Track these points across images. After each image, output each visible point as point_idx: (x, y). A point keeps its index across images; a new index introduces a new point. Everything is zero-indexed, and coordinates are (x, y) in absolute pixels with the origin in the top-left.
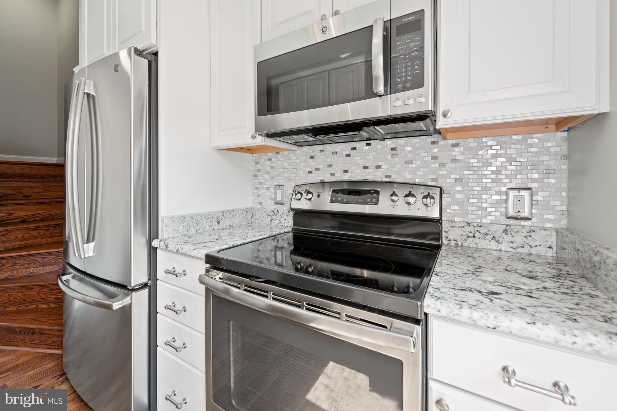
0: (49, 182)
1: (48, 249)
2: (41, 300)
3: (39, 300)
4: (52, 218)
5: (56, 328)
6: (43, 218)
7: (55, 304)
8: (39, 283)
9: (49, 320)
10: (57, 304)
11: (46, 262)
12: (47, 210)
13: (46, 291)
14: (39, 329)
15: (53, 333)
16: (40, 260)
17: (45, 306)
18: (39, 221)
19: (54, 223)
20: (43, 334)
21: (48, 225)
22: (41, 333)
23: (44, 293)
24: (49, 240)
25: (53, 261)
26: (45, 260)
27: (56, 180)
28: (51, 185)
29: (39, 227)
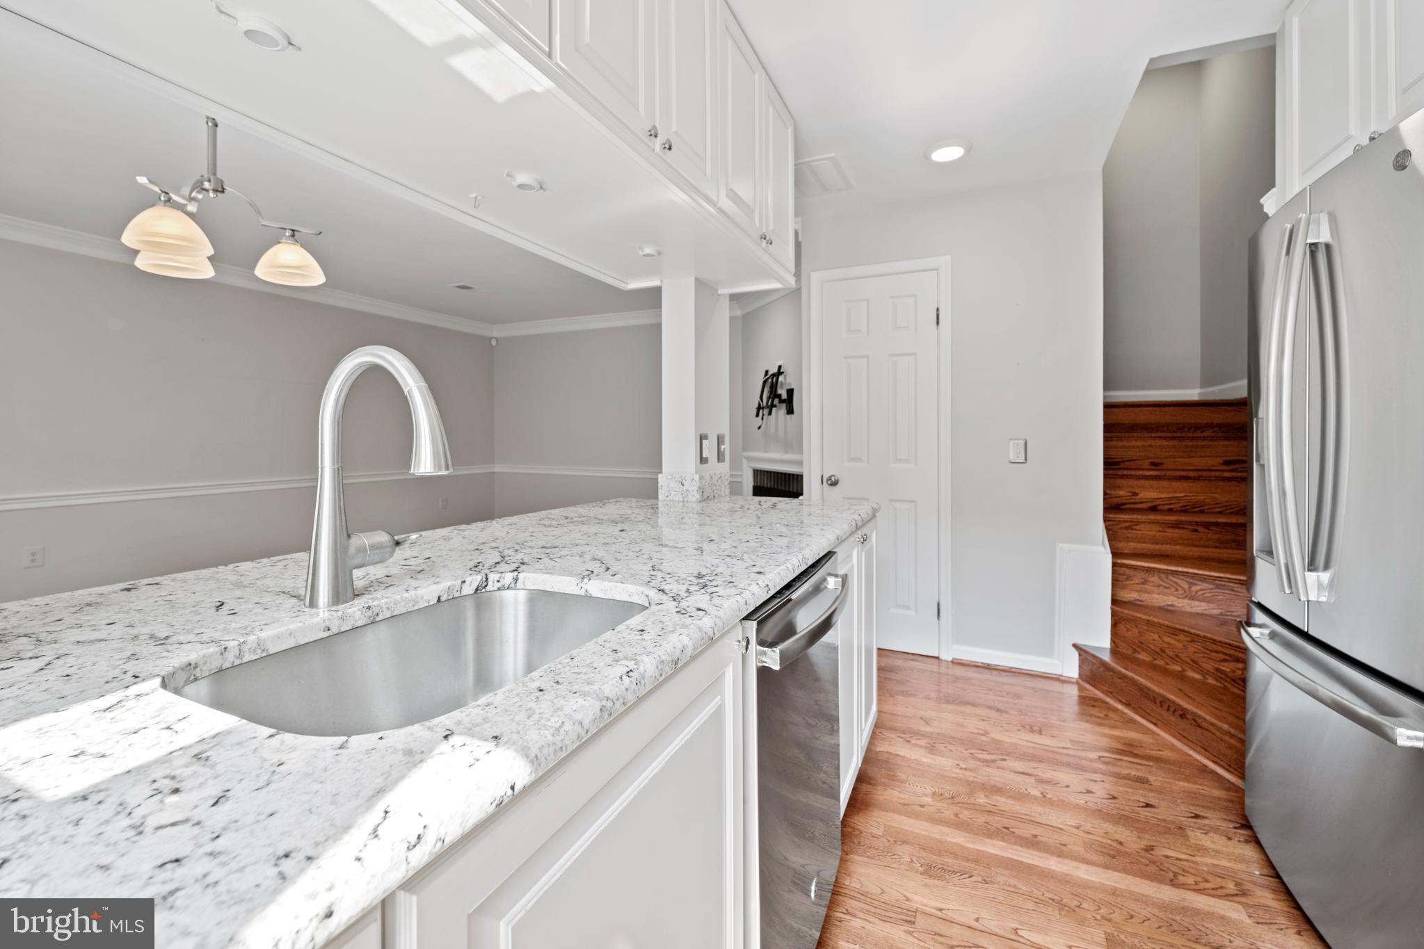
0: (1192, 439)
1: (1199, 569)
2: (1191, 663)
3: (1187, 660)
4: (1201, 508)
5: (1225, 727)
6: (1185, 506)
7: (1217, 680)
8: (1186, 629)
9: (1210, 705)
10: (1220, 682)
11: (1196, 592)
12: (1191, 493)
13: (1200, 648)
14: (1192, 713)
15: (1218, 733)
16: (1186, 586)
17: (1197, 676)
18: (1178, 511)
19: (1207, 520)
20: (1200, 726)
21: (1196, 522)
22: (1197, 723)
23: (1196, 650)
24: (1196, 551)
25: (1208, 595)
26: (1194, 588)
27: (1205, 434)
28: (1196, 443)
29: (1181, 522)
